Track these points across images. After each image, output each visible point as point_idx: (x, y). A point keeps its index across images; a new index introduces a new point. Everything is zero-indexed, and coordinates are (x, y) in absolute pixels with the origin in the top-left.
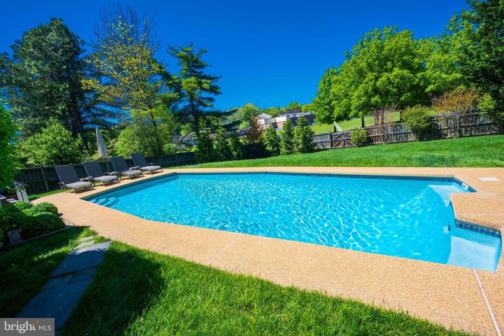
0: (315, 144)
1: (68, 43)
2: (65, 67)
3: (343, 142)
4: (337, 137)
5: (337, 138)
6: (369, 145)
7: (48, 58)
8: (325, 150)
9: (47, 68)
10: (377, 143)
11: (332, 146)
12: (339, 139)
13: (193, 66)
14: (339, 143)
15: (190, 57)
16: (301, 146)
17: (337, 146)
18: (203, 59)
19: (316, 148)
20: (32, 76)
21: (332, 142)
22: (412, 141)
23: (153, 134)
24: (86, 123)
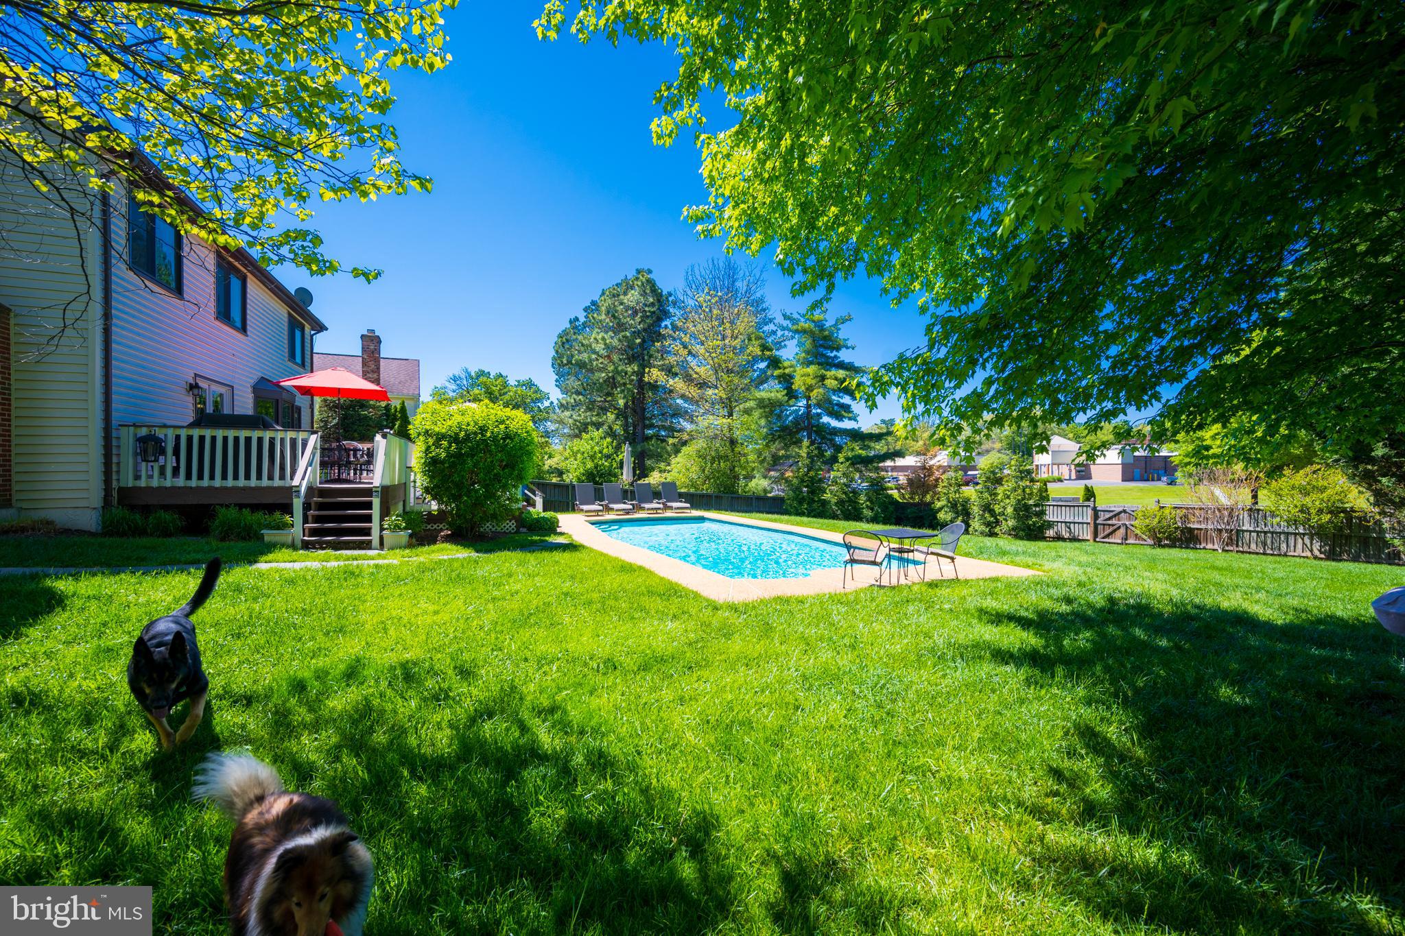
0: (1050, 525)
1: (652, 304)
2: (638, 341)
3: (1122, 530)
4: (1108, 515)
5: (1110, 519)
6: (1187, 547)
7: (620, 327)
8: (1074, 539)
9: (615, 342)
10: (1210, 546)
11: (1096, 535)
12: (1113, 521)
13: (821, 346)
14: (1115, 531)
15: (816, 330)
16: (1011, 523)
17: (1107, 536)
18: (843, 334)
19: (1050, 533)
20: (597, 353)
21: (1096, 526)
22: (1300, 557)
23: (726, 458)
24: (652, 426)
